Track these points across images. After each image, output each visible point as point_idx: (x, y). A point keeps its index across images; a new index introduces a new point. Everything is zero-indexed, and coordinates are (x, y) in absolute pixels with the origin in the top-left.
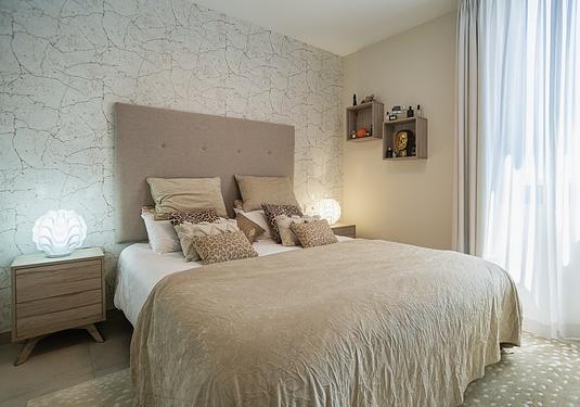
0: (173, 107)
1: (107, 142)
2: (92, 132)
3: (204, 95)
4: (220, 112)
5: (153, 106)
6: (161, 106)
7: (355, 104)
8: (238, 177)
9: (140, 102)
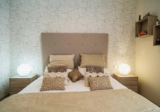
0: (59, 32)
1: (40, 44)
2: (36, 42)
3: (70, 26)
4: (76, 32)
5: (53, 32)
6: (55, 32)
7: (140, 19)
8: (81, 55)
9: (49, 32)
